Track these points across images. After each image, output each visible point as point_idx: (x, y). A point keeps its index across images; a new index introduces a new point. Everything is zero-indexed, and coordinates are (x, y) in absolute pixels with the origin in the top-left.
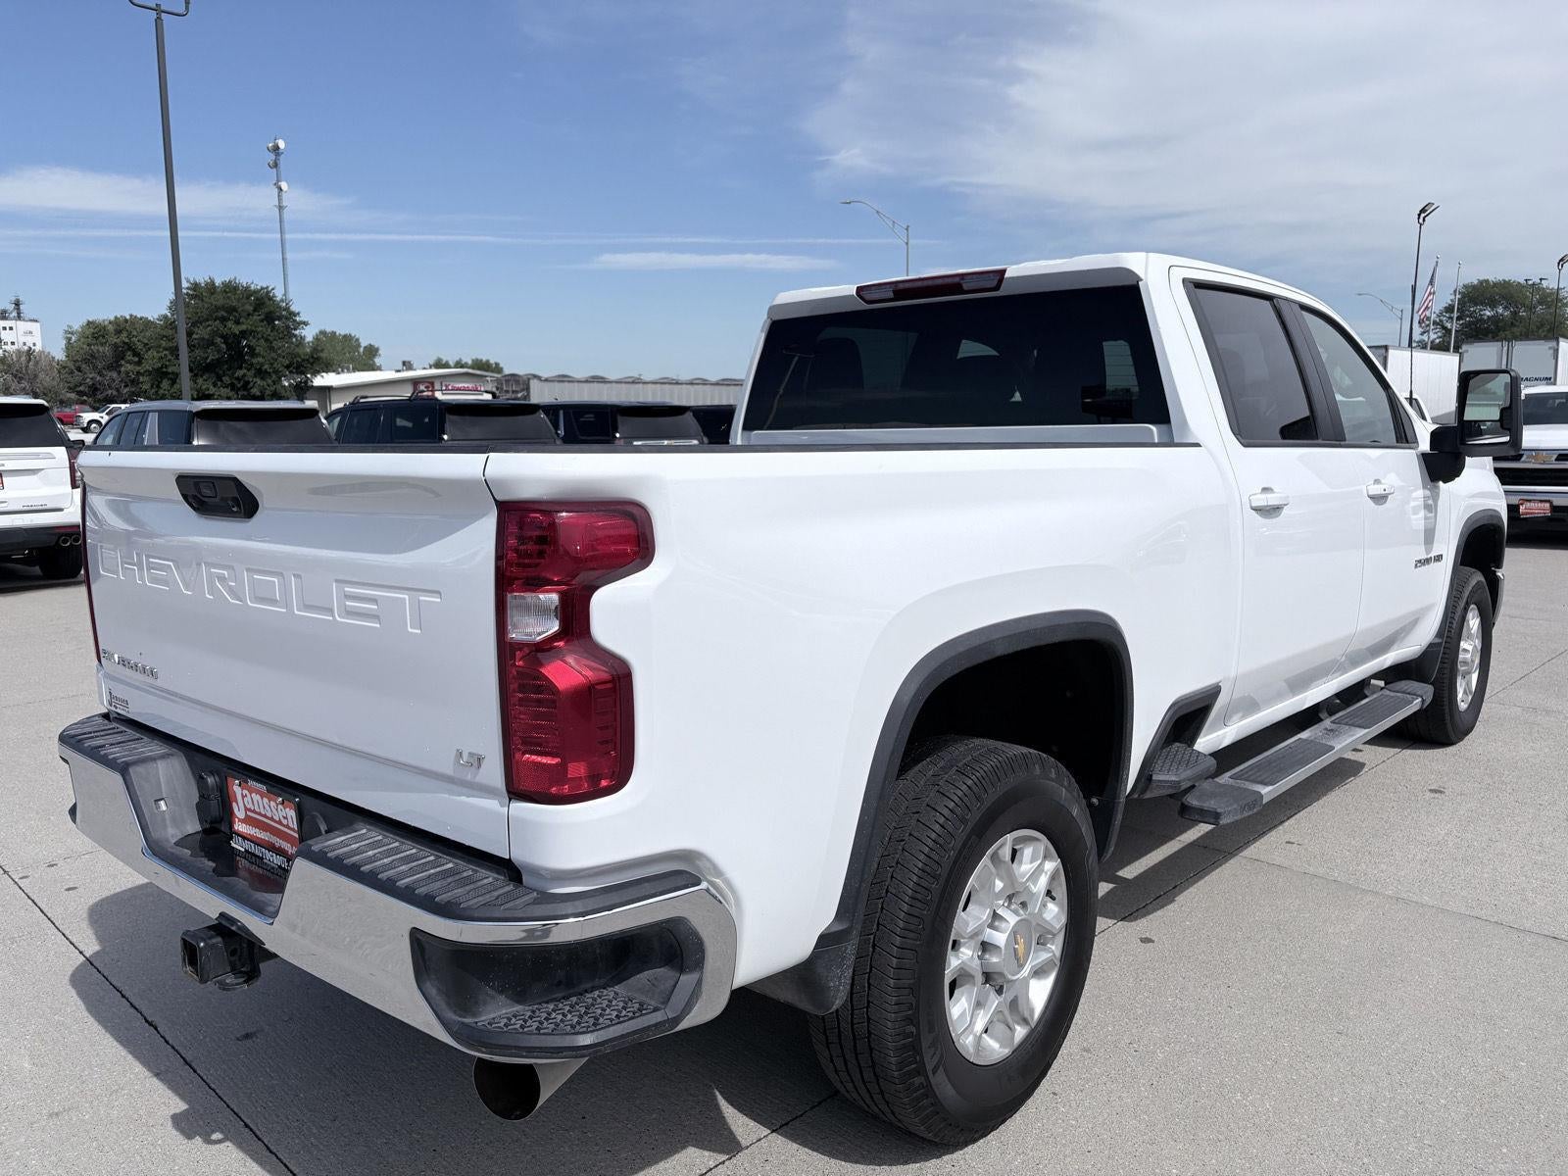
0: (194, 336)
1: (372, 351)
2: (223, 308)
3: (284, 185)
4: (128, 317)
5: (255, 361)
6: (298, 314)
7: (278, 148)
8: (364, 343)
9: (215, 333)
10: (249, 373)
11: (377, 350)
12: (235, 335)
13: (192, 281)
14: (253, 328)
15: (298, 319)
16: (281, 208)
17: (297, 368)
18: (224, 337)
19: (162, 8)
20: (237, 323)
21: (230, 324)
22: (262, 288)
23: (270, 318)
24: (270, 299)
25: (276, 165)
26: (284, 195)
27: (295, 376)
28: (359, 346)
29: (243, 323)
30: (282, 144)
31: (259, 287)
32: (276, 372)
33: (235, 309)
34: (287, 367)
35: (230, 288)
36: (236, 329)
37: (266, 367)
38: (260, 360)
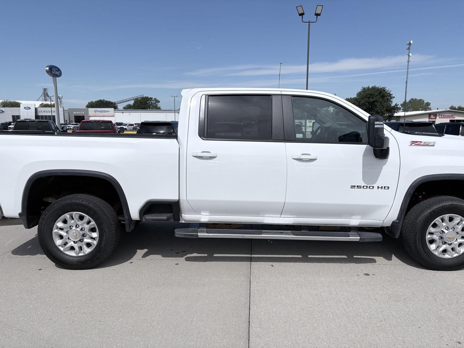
0: (361, 103)
1: (428, 104)
2: (369, 94)
3: (411, 55)
4: (349, 98)
5: (376, 109)
6: (392, 94)
7: (410, 43)
8: (425, 102)
9: (366, 102)
10: (374, 113)
11: (430, 104)
12: (372, 102)
13: (363, 87)
14: (377, 99)
15: (392, 96)
16: (408, 61)
17: (390, 111)
18: (369, 103)
19: (310, 21)
20: (373, 98)
21: (370, 99)
22: (382, 88)
23: (383, 97)
24: (384, 91)
25: (409, 49)
26: (410, 57)
27: (388, 113)
28: (424, 103)
29: (374, 98)
30: (412, 42)
31: (382, 87)
32: (382, 112)
33: (372, 94)
34: (386, 110)
35: (374, 88)
36: (372, 100)
37: (379, 111)
38: (377, 109)
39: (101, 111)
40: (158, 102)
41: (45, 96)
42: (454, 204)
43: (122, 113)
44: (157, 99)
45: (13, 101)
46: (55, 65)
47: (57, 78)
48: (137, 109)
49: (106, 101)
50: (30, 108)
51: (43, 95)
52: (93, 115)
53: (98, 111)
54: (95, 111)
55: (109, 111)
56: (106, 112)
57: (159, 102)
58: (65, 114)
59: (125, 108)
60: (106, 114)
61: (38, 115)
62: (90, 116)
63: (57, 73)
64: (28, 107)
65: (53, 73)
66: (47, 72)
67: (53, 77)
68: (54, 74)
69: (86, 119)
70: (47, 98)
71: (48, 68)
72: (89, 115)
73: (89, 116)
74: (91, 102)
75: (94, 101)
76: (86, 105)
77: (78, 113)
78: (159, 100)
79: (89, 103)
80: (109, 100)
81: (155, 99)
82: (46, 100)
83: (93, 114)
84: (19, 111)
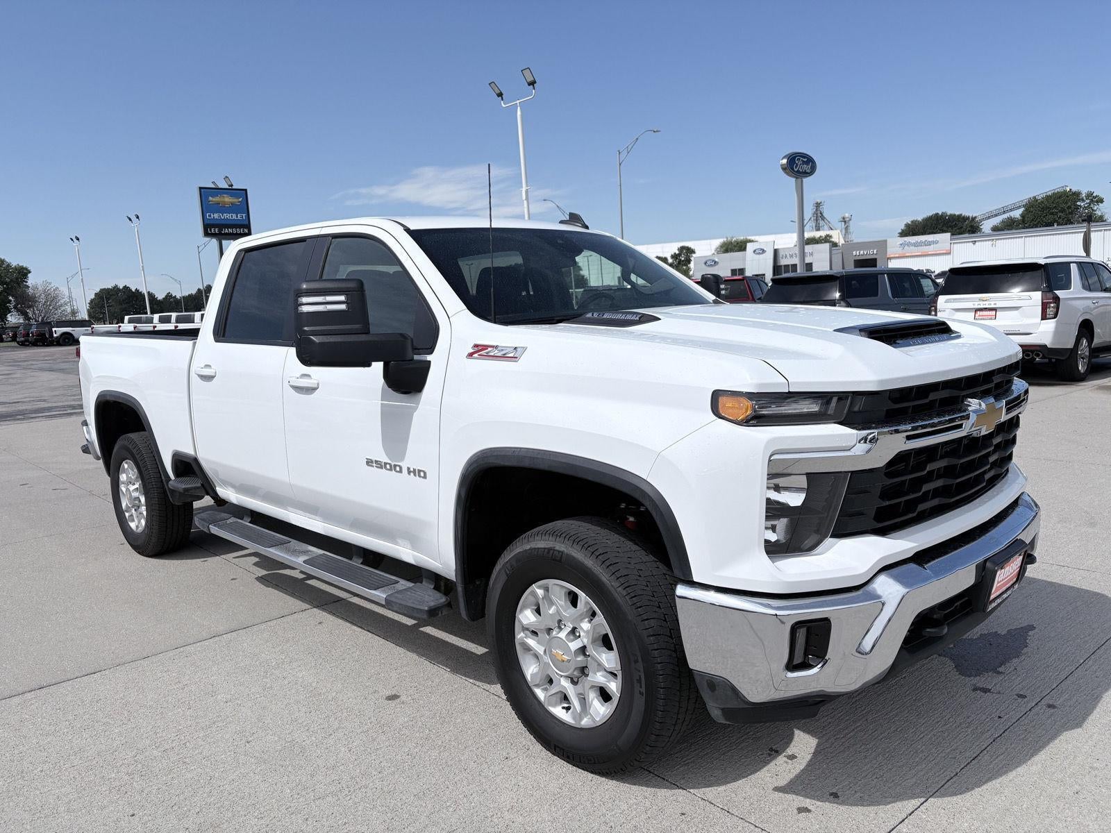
39: (916, 245)
40: (1097, 202)
41: (817, 220)
42: (557, 548)
43: (971, 244)
44: (1094, 195)
45: (742, 238)
46: (800, 151)
47: (804, 180)
48: (1032, 227)
49: (951, 215)
50: (763, 251)
51: (812, 219)
52: (897, 255)
53: (909, 244)
54: (901, 245)
55: (936, 242)
56: (929, 244)
57: (1101, 201)
58: (833, 259)
59: (995, 229)
60: (930, 249)
61: (779, 264)
62: (890, 258)
63: (807, 168)
64: (761, 249)
65: (796, 170)
66: (784, 169)
67: (797, 178)
68: (798, 171)
69: (880, 266)
70: (821, 223)
71: (785, 161)
72: (888, 256)
73: (888, 258)
74: (912, 222)
75: (920, 219)
76: (900, 231)
77: (862, 252)
78: (1102, 195)
79: (907, 225)
80: (957, 213)
81: (1090, 195)
82: (818, 229)
83: (899, 251)
84: (744, 259)
